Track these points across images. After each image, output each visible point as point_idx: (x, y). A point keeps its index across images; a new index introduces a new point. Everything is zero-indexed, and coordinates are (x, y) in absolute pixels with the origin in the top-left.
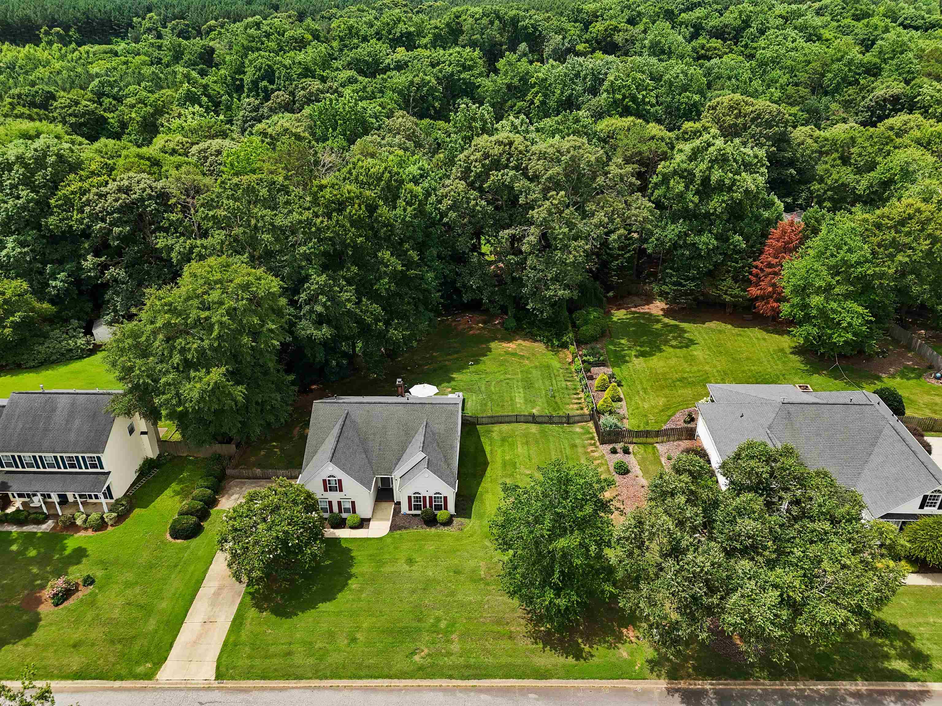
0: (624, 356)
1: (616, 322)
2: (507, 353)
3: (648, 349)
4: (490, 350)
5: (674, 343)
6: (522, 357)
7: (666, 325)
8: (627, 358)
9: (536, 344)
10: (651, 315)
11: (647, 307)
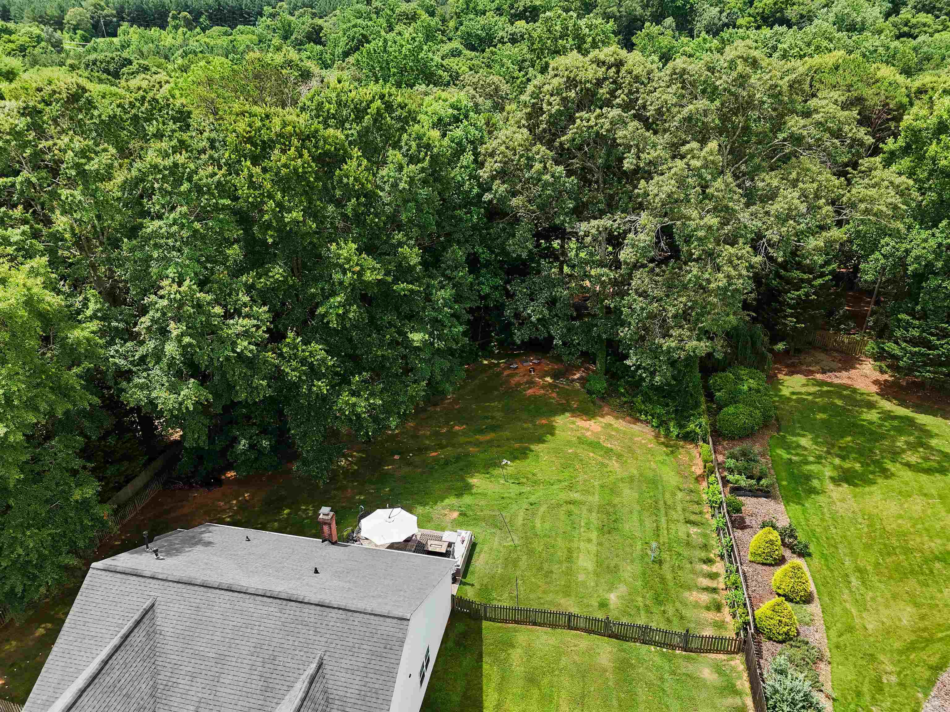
0: (808, 477)
1: (789, 399)
2: (581, 441)
3: (857, 466)
4: (551, 431)
5: (913, 458)
6: (608, 452)
7: (888, 416)
8: (815, 483)
9: (637, 428)
10: (855, 391)
11: (844, 374)
